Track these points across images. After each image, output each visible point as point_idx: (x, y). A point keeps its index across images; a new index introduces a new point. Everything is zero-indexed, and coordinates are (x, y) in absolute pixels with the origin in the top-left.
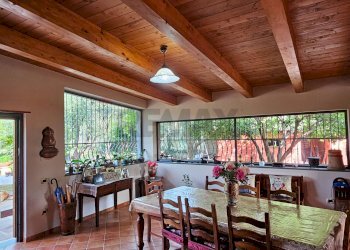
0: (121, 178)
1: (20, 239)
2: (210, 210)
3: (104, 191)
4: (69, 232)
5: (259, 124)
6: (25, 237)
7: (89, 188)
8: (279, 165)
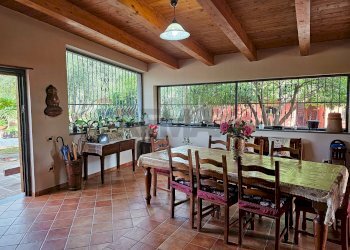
0: (125, 139)
1: (28, 193)
2: (221, 161)
3: (109, 150)
4: (76, 188)
5: (258, 90)
6: (34, 191)
7: (94, 146)
8: (278, 128)
